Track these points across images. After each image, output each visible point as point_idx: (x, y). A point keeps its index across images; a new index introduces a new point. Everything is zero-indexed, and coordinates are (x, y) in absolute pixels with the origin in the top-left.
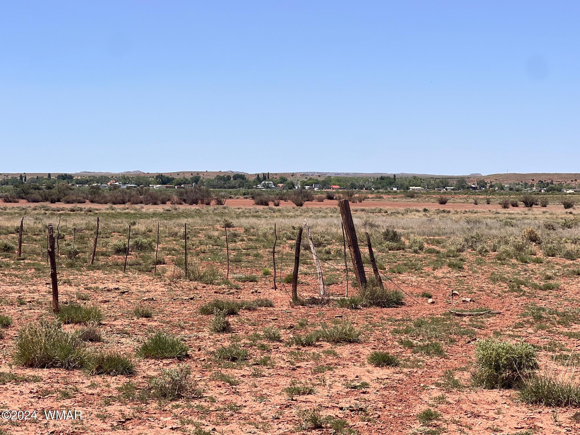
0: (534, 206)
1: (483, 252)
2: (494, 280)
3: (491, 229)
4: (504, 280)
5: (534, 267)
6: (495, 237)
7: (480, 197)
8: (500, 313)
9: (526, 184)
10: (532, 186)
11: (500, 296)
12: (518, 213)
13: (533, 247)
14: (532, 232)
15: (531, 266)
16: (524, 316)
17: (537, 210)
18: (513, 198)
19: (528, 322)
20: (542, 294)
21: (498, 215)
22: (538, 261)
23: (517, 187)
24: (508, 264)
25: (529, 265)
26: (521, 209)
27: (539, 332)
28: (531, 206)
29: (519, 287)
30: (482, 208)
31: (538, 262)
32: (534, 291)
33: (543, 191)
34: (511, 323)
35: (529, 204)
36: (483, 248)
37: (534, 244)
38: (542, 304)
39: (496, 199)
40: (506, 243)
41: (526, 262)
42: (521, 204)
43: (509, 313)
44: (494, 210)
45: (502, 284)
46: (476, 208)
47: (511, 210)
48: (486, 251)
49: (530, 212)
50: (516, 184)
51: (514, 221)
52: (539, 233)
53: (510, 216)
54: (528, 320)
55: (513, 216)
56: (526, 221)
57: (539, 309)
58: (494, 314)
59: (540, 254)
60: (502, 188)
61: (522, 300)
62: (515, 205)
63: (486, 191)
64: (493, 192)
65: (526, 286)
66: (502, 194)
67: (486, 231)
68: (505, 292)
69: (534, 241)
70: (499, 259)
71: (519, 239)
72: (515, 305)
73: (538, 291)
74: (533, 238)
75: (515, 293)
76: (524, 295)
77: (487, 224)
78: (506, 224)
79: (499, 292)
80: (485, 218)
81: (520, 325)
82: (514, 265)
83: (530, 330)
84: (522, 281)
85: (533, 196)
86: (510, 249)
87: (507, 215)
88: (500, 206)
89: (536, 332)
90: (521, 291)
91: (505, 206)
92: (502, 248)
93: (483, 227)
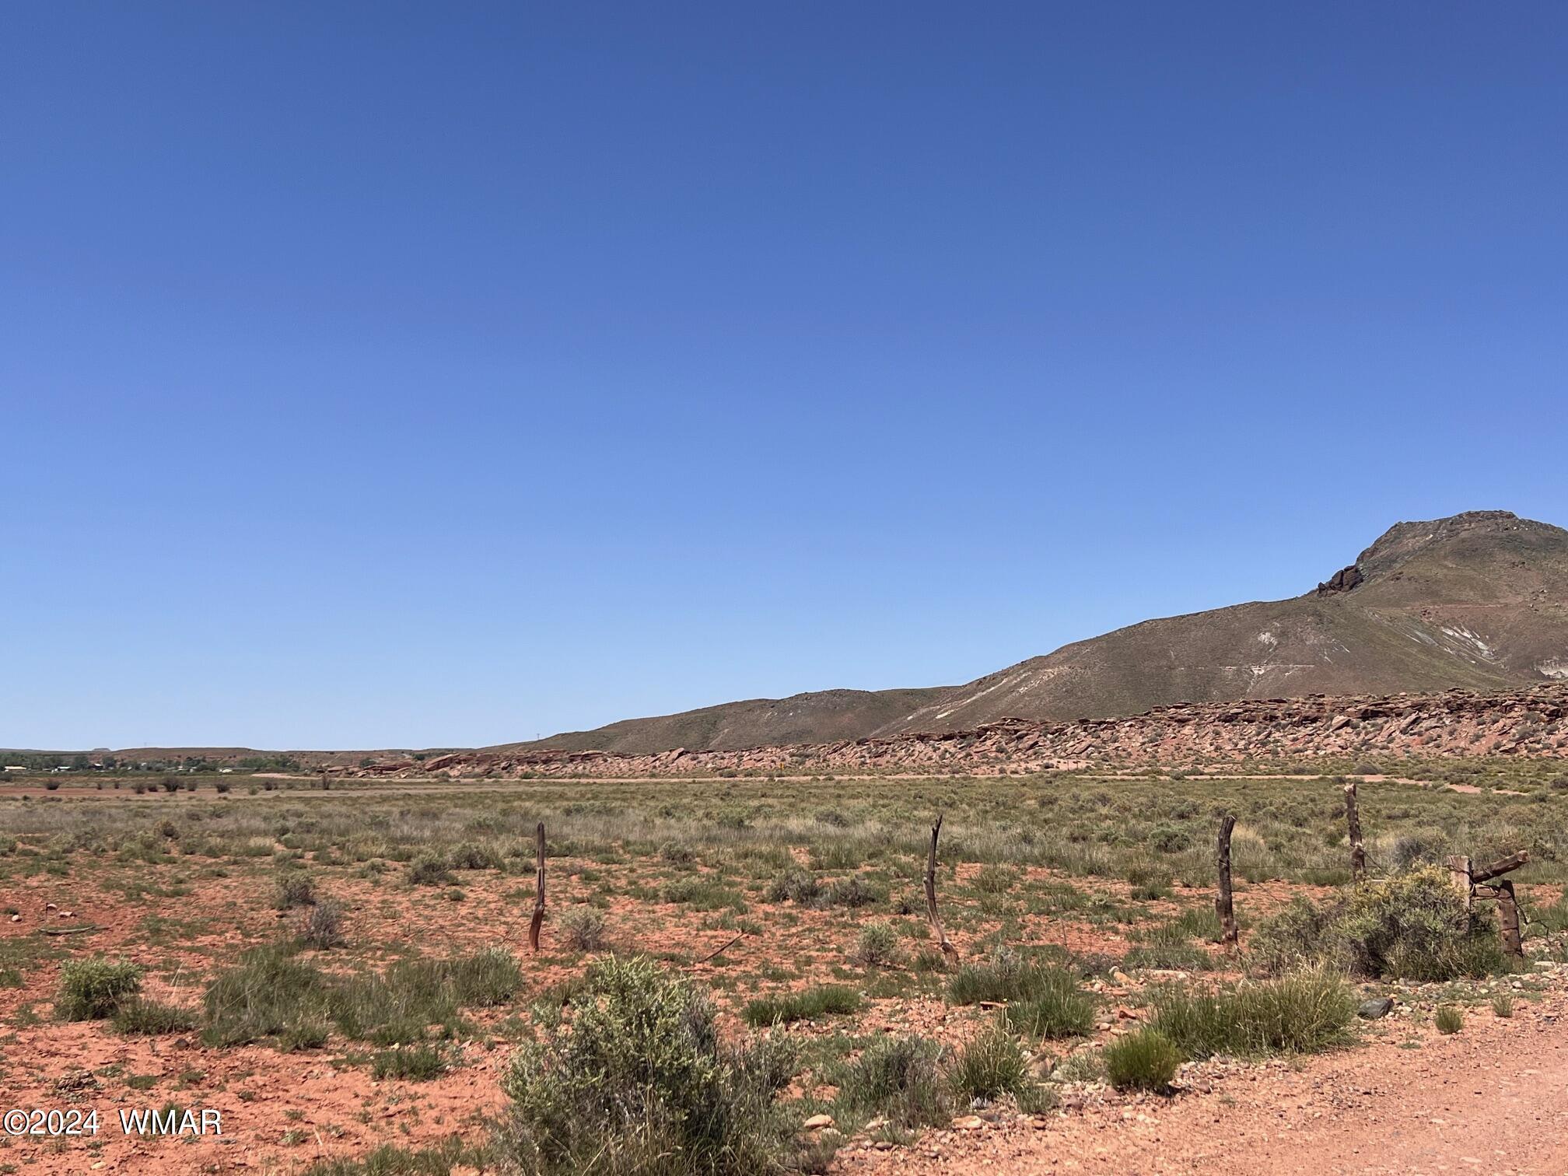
0: (178, 790)
1: (100, 852)
2: (107, 886)
3: (115, 821)
4: (120, 887)
5: (164, 868)
6: (119, 831)
7: (106, 779)
8: (107, 929)
9: (170, 762)
10: (178, 764)
11: (112, 907)
12: (155, 800)
13: (169, 843)
14: (167, 824)
15: (160, 867)
16: (138, 930)
17: (181, 796)
18: (151, 779)
19: (142, 937)
20: (168, 901)
21: (128, 803)
22: (172, 861)
23: (158, 765)
24: (131, 867)
25: (158, 867)
26: (162, 794)
27: (154, 949)
28: (175, 790)
29: (139, 895)
30: (109, 795)
31: (170, 863)
32: (158, 899)
33: (191, 770)
34: (120, 941)
35: (172, 787)
36: (99, 847)
37: (170, 839)
38: (166, 914)
39: (130, 781)
40: (132, 839)
41: (155, 863)
42: (162, 789)
43: (120, 928)
44: (124, 796)
45: (118, 892)
46: (102, 795)
47: (149, 796)
48: (104, 850)
49: (173, 798)
50: (158, 762)
51: (148, 811)
52: (177, 825)
53: (144, 804)
54: (143, 935)
55: (148, 804)
56: (165, 810)
57: (160, 921)
58: (99, 931)
59: (175, 853)
60: (137, 768)
61: (139, 912)
62: (153, 789)
63: (115, 772)
64: (125, 773)
65: (148, 893)
66: (138, 776)
67: (107, 824)
68: (120, 902)
69: (170, 836)
70: (120, 860)
71: (150, 834)
72: (129, 917)
73: (164, 899)
74: (169, 833)
75: (133, 903)
76: (144, 904)
77: (110, 815)
78: (137, 815)
79: (112, 902)
80: (109, 807)
81: (133, 942)
82: (138, 868)
83: (144, 947)
84: (145, 887)
85: (178, 777)
86: (136, 846)
87: (140, 803)
88: (132, 791)
89: (150, 948)
90: (142, 899)
91: (140, 791)
92: (127, 845)
93: (105, 819)
